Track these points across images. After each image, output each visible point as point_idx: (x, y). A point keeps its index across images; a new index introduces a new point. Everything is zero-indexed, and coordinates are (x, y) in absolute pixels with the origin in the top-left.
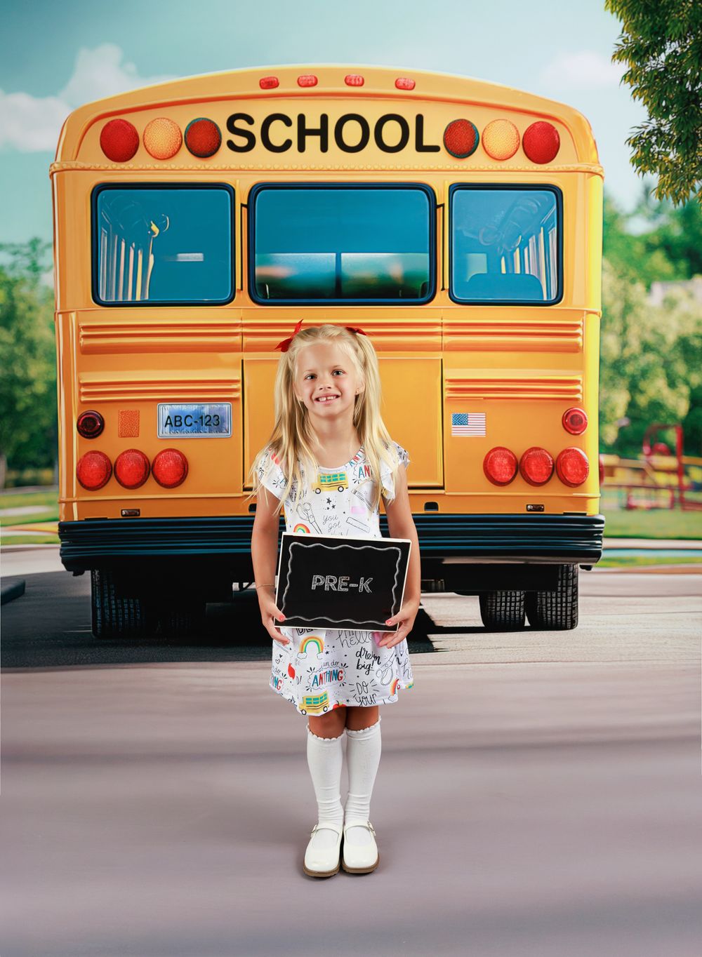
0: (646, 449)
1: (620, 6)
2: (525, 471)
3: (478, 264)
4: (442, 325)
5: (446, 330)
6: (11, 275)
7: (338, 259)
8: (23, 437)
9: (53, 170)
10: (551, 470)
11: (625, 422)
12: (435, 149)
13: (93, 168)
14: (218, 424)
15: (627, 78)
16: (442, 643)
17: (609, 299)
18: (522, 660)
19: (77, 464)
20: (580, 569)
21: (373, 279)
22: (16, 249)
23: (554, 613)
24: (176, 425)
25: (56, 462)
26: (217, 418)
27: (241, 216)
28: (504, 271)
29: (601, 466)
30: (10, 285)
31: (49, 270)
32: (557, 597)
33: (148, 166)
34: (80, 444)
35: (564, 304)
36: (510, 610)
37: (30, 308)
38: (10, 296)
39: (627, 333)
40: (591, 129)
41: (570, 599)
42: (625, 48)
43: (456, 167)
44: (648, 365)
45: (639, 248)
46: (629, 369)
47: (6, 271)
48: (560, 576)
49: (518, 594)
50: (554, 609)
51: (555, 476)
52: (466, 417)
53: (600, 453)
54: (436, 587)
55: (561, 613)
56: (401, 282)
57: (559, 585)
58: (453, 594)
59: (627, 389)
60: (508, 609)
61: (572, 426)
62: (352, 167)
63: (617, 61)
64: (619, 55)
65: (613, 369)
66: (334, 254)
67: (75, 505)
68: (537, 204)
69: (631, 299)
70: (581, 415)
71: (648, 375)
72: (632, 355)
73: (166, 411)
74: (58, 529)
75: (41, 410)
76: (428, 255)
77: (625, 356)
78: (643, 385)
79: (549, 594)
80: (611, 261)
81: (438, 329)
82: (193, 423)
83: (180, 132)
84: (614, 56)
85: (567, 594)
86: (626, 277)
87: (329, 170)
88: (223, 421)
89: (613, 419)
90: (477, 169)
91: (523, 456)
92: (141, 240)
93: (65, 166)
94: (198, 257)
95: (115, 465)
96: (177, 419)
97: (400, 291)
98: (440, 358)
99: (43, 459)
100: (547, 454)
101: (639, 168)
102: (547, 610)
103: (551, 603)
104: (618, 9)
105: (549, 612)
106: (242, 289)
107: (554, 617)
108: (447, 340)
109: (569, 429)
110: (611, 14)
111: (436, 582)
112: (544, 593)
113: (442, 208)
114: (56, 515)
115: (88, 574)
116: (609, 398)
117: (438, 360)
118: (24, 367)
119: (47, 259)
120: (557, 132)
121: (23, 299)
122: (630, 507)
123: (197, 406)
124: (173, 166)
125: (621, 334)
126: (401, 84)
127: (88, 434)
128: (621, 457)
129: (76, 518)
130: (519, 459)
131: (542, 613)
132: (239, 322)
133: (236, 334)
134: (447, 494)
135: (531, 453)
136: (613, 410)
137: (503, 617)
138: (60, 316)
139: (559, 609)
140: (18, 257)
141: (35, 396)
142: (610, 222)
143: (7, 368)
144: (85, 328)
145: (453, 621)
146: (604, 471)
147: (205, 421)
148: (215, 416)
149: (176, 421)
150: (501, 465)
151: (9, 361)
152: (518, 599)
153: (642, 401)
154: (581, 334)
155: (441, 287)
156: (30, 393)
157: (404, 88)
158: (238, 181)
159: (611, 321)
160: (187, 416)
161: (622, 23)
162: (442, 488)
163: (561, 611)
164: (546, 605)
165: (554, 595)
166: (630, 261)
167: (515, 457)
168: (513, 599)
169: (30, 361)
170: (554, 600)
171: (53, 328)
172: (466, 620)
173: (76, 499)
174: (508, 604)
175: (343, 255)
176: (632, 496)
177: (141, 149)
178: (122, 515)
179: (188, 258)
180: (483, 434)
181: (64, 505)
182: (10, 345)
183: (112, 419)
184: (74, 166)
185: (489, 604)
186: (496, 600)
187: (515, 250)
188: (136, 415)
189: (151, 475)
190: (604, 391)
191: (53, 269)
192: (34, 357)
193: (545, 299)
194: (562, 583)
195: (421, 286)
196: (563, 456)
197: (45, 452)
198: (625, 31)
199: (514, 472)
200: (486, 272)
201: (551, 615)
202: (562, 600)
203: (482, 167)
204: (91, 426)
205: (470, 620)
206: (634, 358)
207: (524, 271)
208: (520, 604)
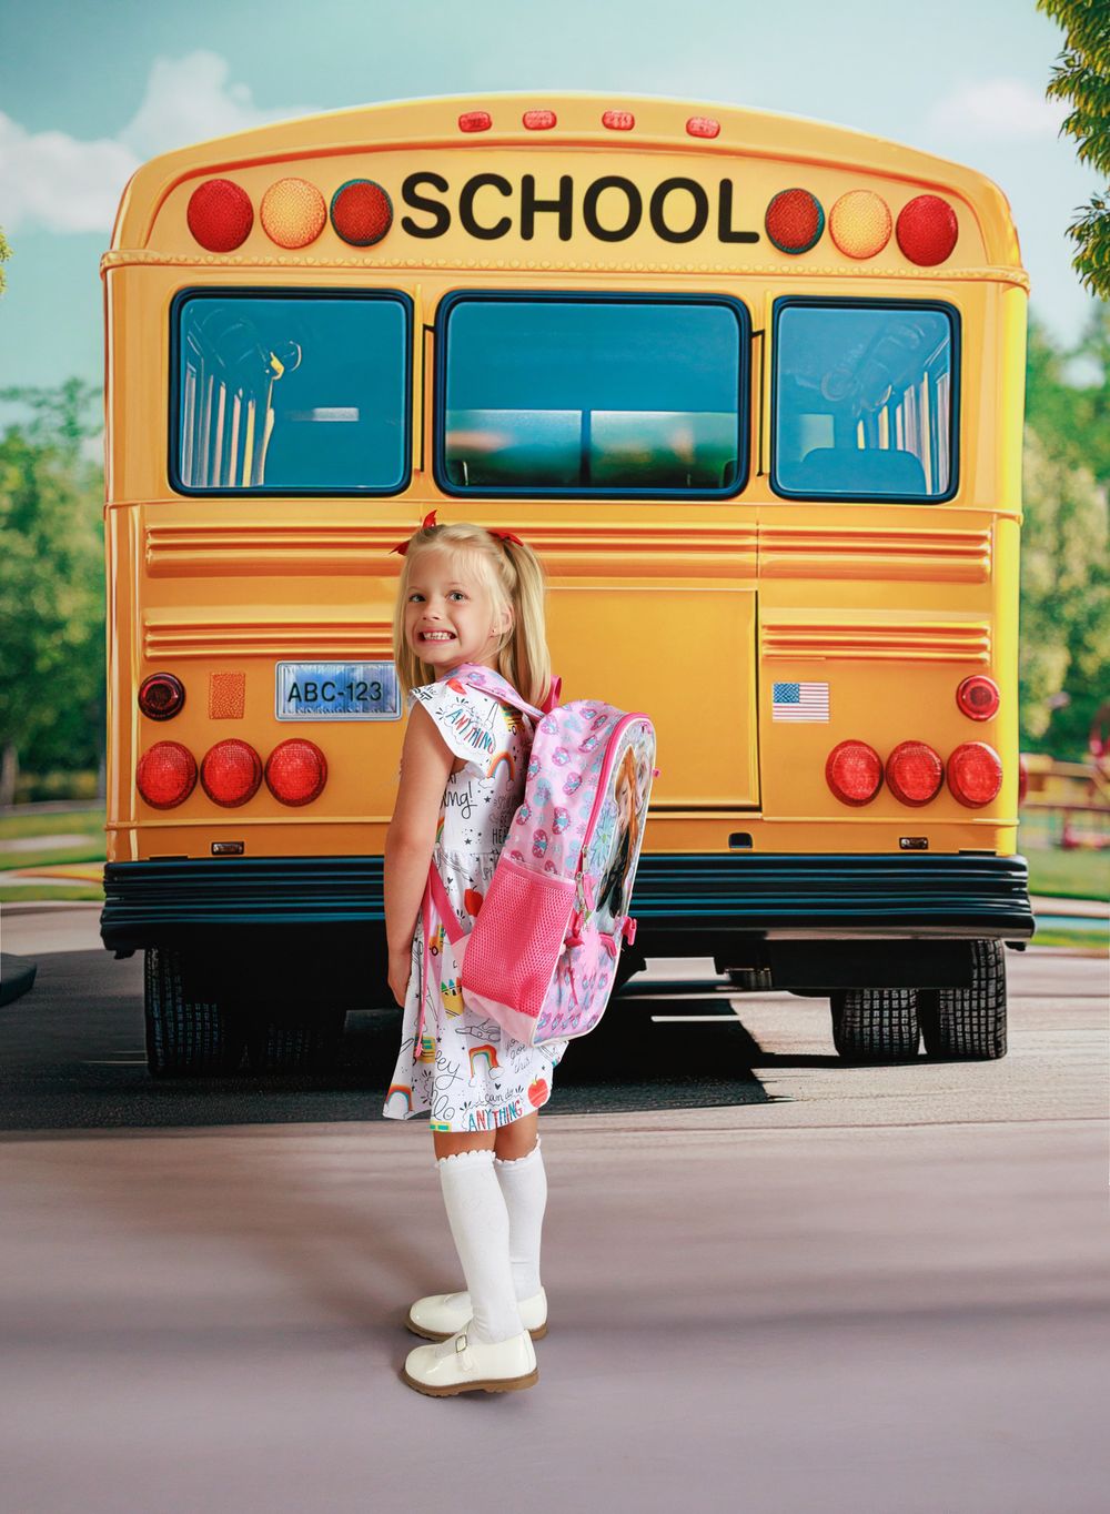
0: (1095, 746)
1: (1062, 4)
2: (893, 779)
3: (819, 432)
4: (757, 533)
5: (763, 542)
6: (31, 442)
7: (586, 420)
8: (47, 717)
9: (107, 264)
10: (938, 781)
11: (1062, 700)
12: (751, 238)
13: (174, 261)
14: (378, 698)
15: (1071, 125)
16: (777, 1085)
17: (1034, 494)
19: (138, 765)
20: (1006, 949)
21: (648, 453)
22: (41, 398)
23: (967, 1028)
24: (307, 700)
25: (102, 760)
26: (376, 687)
27: (423, 345)
28: (861, 445)
29: (1022, 774)
30: (30, 458)
31: (94, 434)
32: (971, 999)
33: (268, 260)
34: (143, 728)
35: (961, 502)
36: (891, 1025)
37: (63, 499)
38: (29, 477)
39: (1065, 551)
40: (1009, 209)
41: (992, 1002)
42: (1069, 74)
43: (786, 269)
44: (1099, 605)
45: (1084, 410)
46: (1069, 611)
47: (24, 435)
48: (975, 961)
49: (904, 993)
50: (967, 1021)
51: (945, 788)
52: (796, 688)
53: (1021, 751)
54: (757, 981)
55: (979, 1029)
56: (690, 461)
57: (975, 976)
58: (786, 994)
59: (1066, 645)
60: (886, 1022)
61: (973, 706)
62: (612, 266)
63: (1055, 96)
64: (1058, 87)
65: (1042, 611)
66: (579, 413)
67: (133, 834)
68: (918, 333)
69: (1071, 494)
70: (989, 688)
71: (1099, 622)
72: (1073, 588)
73: (290, 674)
74: (103, 874)
75: (79, 671)
76: (734, 417)
77: (1061, 590)
78: (1090, 638)
79: (958, 993)
80: (1039, 432)
81: (751, 541)
82: (337, 696)
83: (323, 202)
84: (1050, 88)
85: (987, 994)
86: (1063, 458)
87: (572, 271)
88: (388, 693)
89: (1042, 695)
90: (821, 272)
91: (891, 756)
92: (253, 385)
93: (127, 258)
94: (349, 414)
95: (203, 766)
96: (310, 688)
97: (689, 476)
98: (754, 589)
99: (80, 755)
100: (931, 753)
101: (1088, 276)
102: (956, 1024)
103: (963, 1010)
104: (1058, 9)
105: (959, 1027)
106: (422, 470)
107: (967, 1037)
108: (767, 558)
109: (966, 710)
110: (1046, 17)
111: (757, 973)
112: (951, 992)
113: (760, 337)
114: (102, 852)
115: (140, 954)
116: (1035, 658)
117: (751, 592)
118: (51, 598)
119: (93, 415)
120: (953, 213)
121: (50, 483)
122: (1068, 845)
123: (343, 667)
124: (310, 261)
125: (1055, 553)
126: (696, 128)
127: (157, 712)
128: (1056, 758)
129: (135, 857)
130: (884, 759)
131: (948, 1033)
134: (765, 819)
135: (905, 752)
136: (1042, 680)
137: (876, 1037)
138: (114, 512)
139: (975, 1021)
140: (45, 411)
141: (67, 647)
142: (1039, 365)
143: (21, 600)
144: (155, 532)
145: (789, 1044)
146: (1028, 782)
147: (356, 692)
148: (373, 684)
149: (307, 692)
150: (854, 771)
151: (25, 588)
152: (904, 1003)
153: (1089, 665)
154: (989, 552)
155: (757, 470)
156: (59, 642)
157: (701, 134)
158: (419, 287)
159: (1038, 530)
160: (326, 684)
161: (1065, 33)
162: (758, 809)
164: (954, 1014)
165: (967, 995)
166: (1070, 430)
167: (878, 756)
168: (895, 1003)
169: (60, 587)
170: (966, 1004)
171: (100, 531)
172: (810, 1043)
173: (135, 824)
174: (886, 1013)
175: (594, 414)
176: (1069, 825)
177: (256, 230)
178: (213, 853)
179: (332, 415)
180: (825, 717)
181: (114, 833)
182: (27, 561)
183: (199, 688)
184: (142, 259)
185: (848, 1013)
186: (862, 1004)
187: (882, 409)
188: (240, 680)
189: (264, 783)
190: (1027, 647)
191: (103, 434)
192: (68, 582)
193: (929, 492)
194: (979, 973)
195: (723, 468)
196: (960, 756)
197: (83, 742)
198: (1070, 47)
199: (877, 781)
200: (831, 445)
201: (963, 1032)
202: (979, 1004)
203: (828, 270)
204: (162, 700)
205: (814, 1041)
206: (1076, 593)
207: (896, 446)
208: (909, 1013)
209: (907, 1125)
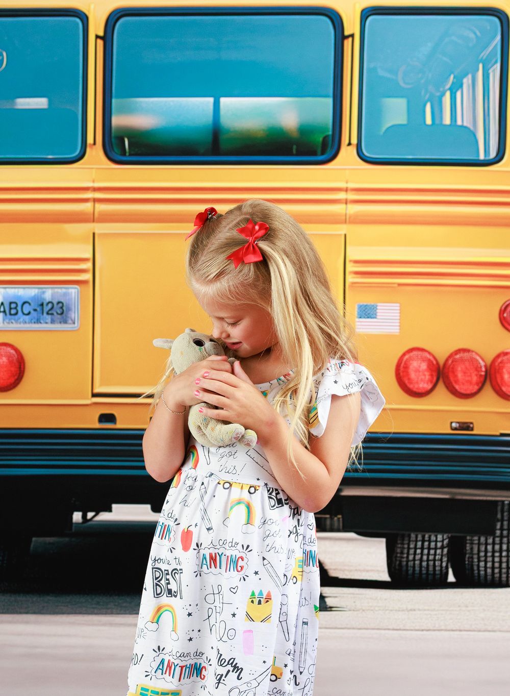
2: (448, 377)
3: (395, 112)
4: (346, 190)
5: (352, 196)
7: (217, 105)
10: (482, 379)
14: (62, 313)
16: (337, 599)
18: (443, 628)
21: (263, 130)
23: (489, 565)
24: (10, 314)
26: (60, 305)
27: (95, 50)
28: (429, 121)
32: (494, 544)
35: (507, 164)
36: (428, 560)
48: (499, 516)
49: (440, 537)
50: (490, 559)
51: (488, 386)
52: (374, 308)
54: (332, 525)
55: (500, 565)
56: (295, 135)
57: (498, 527)
58: (352, 535)
60: (425, 558)
66: (211, 100)
68: (475, 33)
76: (330, 101)
81: (342, 196)
82: (32, 312)
85: (508, 540)
88: (69, 309)
91: (447, 360)
94: (41, 103)
96: (13, 306)
97: (295, 147)
98: (343, 233)
100: (478, 358)
102: (479, 561)
103: (486, 551)
105: (482, 564)
106: (95, 144)
107: (489, 571)
108: (353, 209)
109: (506, 324)
111: (332, 519)
112: (476, 538)
113: (350, 39)
117: (340, 235)
123: (36, 291)
130: (441, 362)
131: (472, 566)
132: (90, 185)
133: (86, 200)
135: (458, 356)
137: (417, 569)
139: (497, 559)
145: (351, 571)
147: (46, 309)
148: (59, 303)
149: (11, 309)
150: (417, 371)
152: (439, 545)
155: (347, 142)
158: (92, 6)
160: (24, 303)
163: (501, 562)
164: (478, 554)
165: (490, 541)
167: (437, 361)
168: (433, 545)
170: (490, 548)
172: (368, 571)
174: (426, 551)
175: (223, 100)
179: (28, 104)
180: (395, 330)
185: (399, 550)
186: (409, 545)
187: (445, 93)
193: (482, 157)
194: (502, 525)
195: (321, 139)
196: (499, 360)
199: (435, 378)
200: (405, 122)
201: (486, 567)
202: (501, 547)
205: (372, 571)
207: (456, 121)
208: (442, 552)
209: (423, 630)
